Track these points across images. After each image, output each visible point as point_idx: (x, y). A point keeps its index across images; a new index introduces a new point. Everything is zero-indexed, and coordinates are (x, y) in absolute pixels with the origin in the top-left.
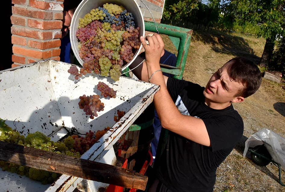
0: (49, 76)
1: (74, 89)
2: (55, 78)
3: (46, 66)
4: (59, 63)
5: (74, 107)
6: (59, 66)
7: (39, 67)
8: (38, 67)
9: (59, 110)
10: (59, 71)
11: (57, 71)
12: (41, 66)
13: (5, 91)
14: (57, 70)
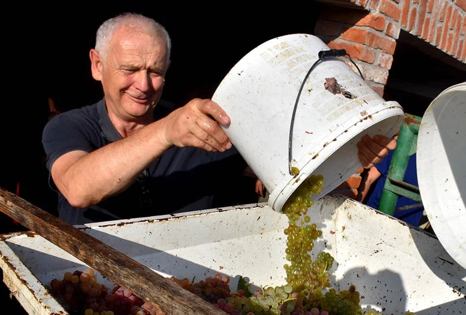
0: (335, 223)
1: (372, 254)
2: (344, 228)
3: (334, 206)
4: (356, 205)
5: (364, 287)
6: (355, 209)
7: (322, 206)
8: (320, 205)
9: (339, 286)
10: (352, 218)
11: (350, 218)
12: (325, 204)
13: (262, 236)
14: (349, 215)
